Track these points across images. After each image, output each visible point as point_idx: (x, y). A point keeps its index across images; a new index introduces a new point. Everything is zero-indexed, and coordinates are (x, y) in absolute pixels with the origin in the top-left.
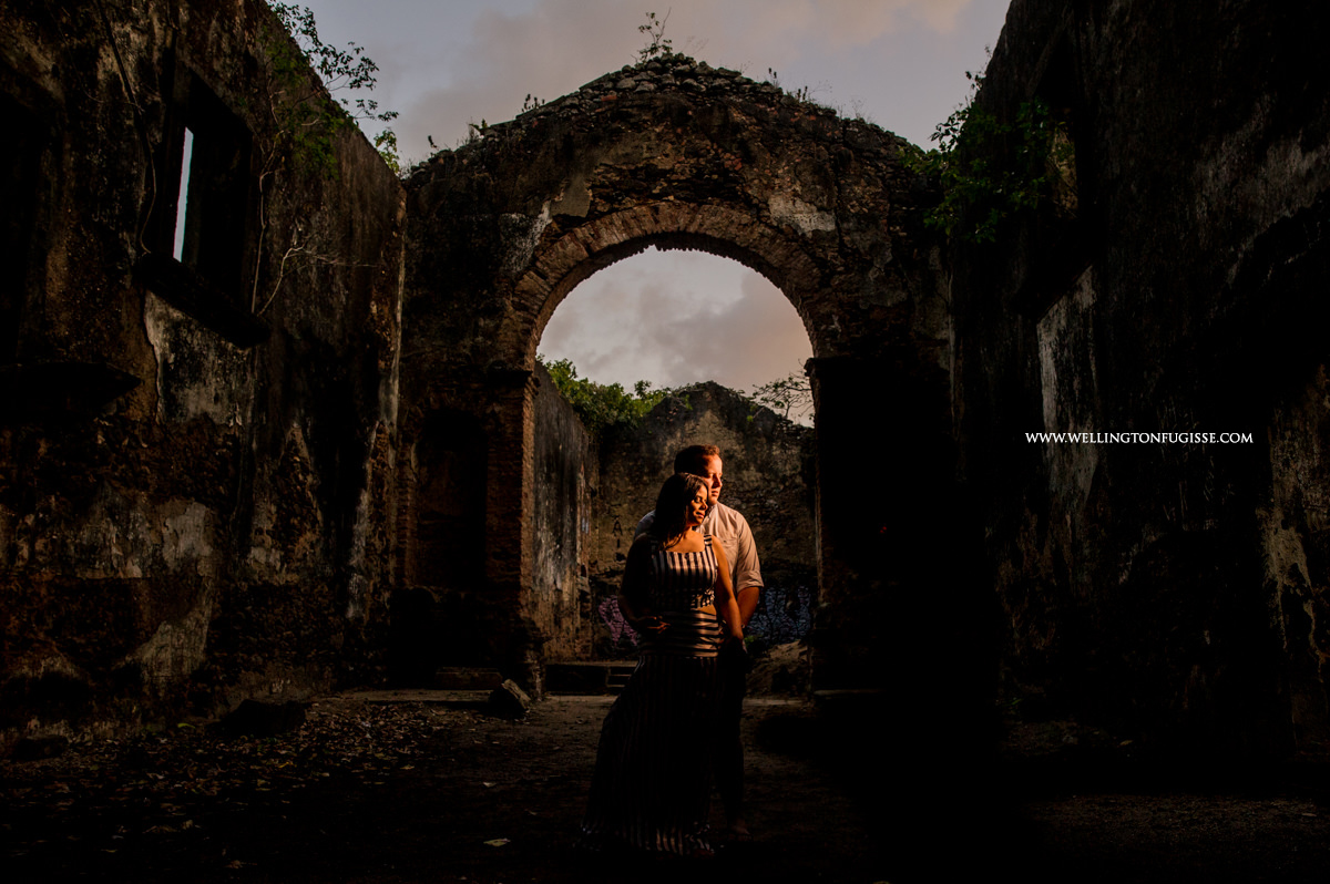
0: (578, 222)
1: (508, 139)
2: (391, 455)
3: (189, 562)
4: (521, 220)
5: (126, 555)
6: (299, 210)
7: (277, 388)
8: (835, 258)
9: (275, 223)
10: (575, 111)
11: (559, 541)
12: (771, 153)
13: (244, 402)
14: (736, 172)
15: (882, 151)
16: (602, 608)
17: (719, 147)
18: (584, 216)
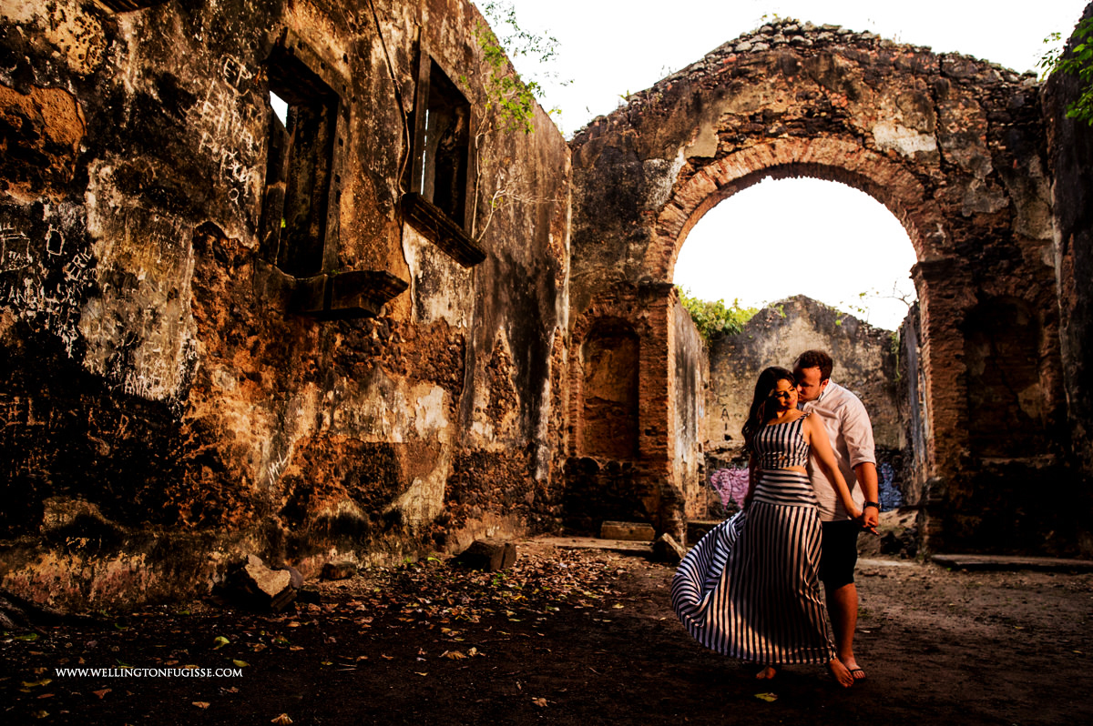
0: (708, 161)
1: (648, 102)
2: (564, 354)
3: (432, 432)
4: (662, 164)
5: (392, 425)
6: (501, 163)
7: (489, 299)
8: (937, 174)
9: (486, 173)
10: (701, 74)
11: (685, 423)
12: (873, 89)
13: (468, 309)
14: (843, 109)
15: (979, 76)
16: (714, 478)
17: (826, 89)
18: (712, 156)
